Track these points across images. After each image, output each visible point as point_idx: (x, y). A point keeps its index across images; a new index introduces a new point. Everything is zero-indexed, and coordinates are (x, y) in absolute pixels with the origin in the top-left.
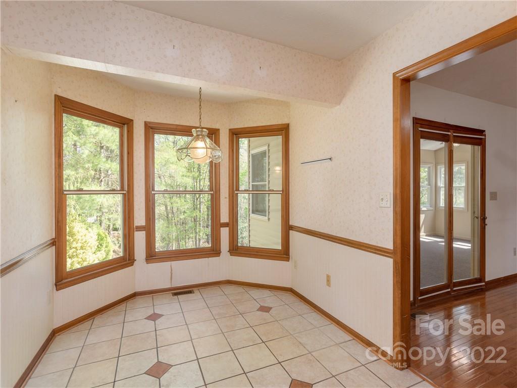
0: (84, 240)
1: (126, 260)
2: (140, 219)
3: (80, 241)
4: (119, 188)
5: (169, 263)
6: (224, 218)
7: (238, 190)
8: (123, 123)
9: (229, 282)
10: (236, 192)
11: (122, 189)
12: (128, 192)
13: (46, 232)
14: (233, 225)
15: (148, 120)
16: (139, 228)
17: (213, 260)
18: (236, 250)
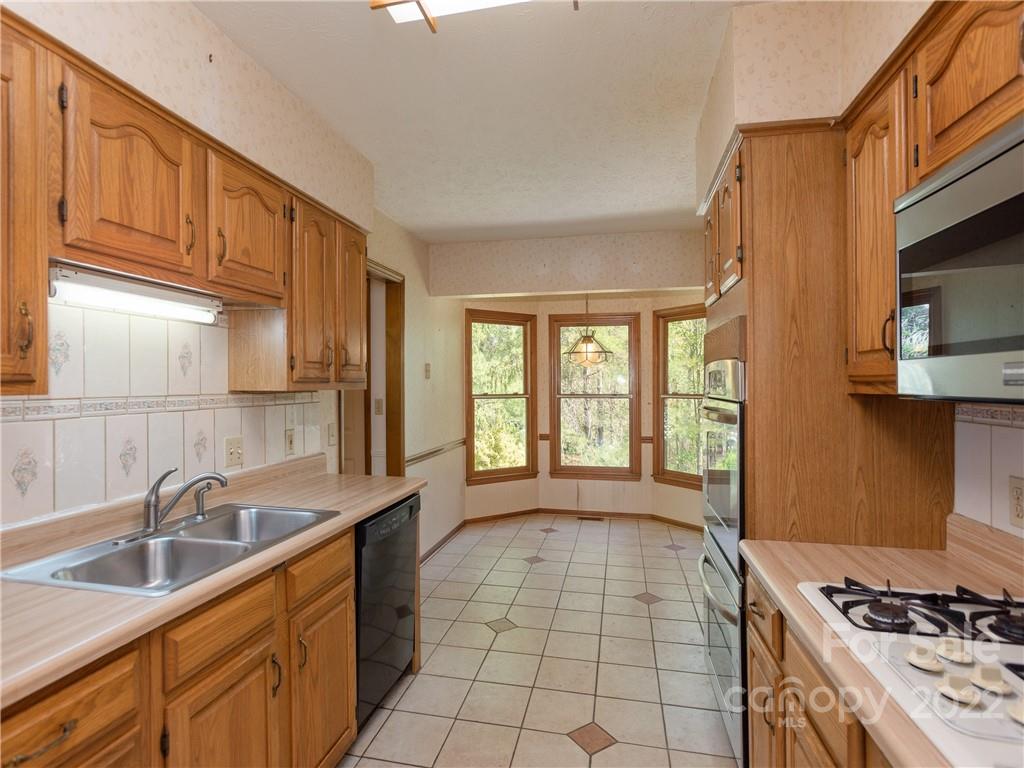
0: (513, 459)
1: (530, 472)
2: (544, 428)
3: (508, 459)
4: (522, 392)
5: (575, 481)
6: (647, 430)
7: (666, 392)
8: (526, 320)
9: (654, 518)
10: (662, 396)
11: (526, 392)
12: (532, 396)
13: (461, 435)
14: (658, 439)
15: (553, 313)
16: (543, 437)
17: (631, 485)
18: (661, 475)
